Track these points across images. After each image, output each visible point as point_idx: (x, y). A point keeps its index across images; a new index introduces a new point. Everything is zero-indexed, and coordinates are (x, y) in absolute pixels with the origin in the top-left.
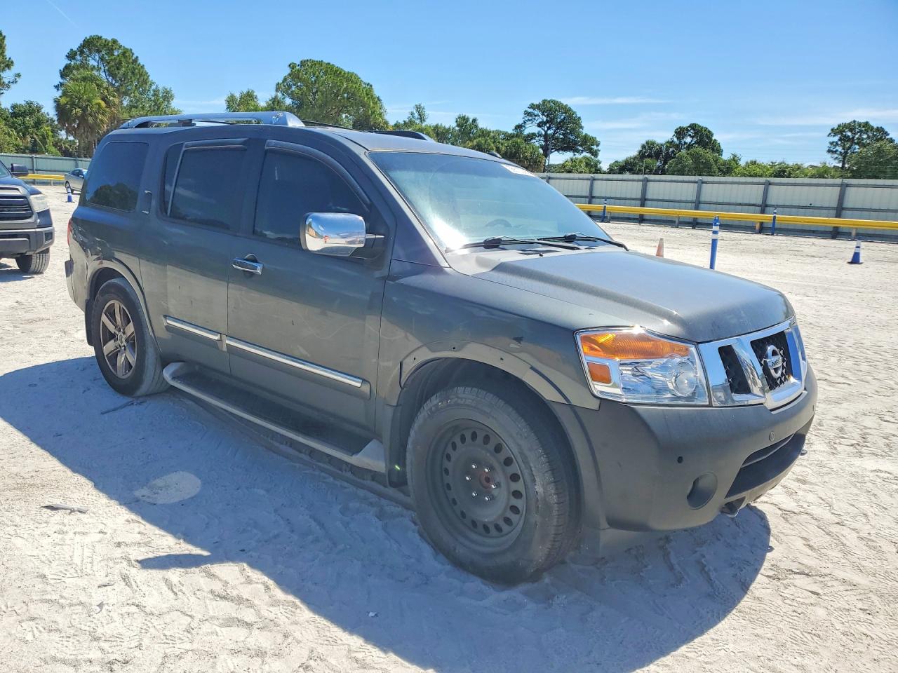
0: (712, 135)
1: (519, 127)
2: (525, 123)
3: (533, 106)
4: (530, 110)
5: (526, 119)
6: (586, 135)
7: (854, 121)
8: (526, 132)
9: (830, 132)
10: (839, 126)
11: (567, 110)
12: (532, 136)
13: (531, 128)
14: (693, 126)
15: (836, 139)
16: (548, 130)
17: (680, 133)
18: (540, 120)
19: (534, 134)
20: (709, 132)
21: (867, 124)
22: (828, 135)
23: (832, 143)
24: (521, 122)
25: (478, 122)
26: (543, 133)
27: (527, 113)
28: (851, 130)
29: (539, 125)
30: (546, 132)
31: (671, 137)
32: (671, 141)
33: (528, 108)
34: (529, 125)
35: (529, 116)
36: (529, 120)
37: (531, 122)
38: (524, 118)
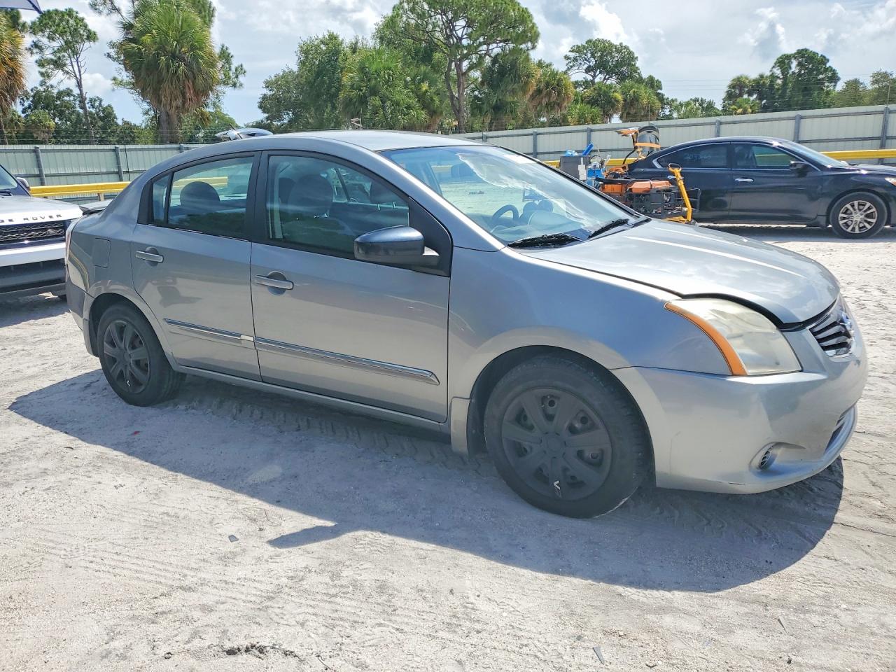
0: (828, 60)
2: (568, 69)
3: (577, 49)
4: (572, 55)
5: (570, 64)
11: (621, 49)
12: (576, 84)
13: (578, 75)
14: (802, 53)
16: (596, 75)
17: (783, 62)
18: (586, 66)
20: (824, 57)
24: (564, 68)
26: (590, 79)
27: (567, 58)
29: (588, 70)
30: (594, 77)
31: (770, 69)
32: (771, 73)
33: (570, 51)
34: (574, 72)
35: (572, 61)
36: (574, 65)
37: (576, 68)
38: (567, 65)
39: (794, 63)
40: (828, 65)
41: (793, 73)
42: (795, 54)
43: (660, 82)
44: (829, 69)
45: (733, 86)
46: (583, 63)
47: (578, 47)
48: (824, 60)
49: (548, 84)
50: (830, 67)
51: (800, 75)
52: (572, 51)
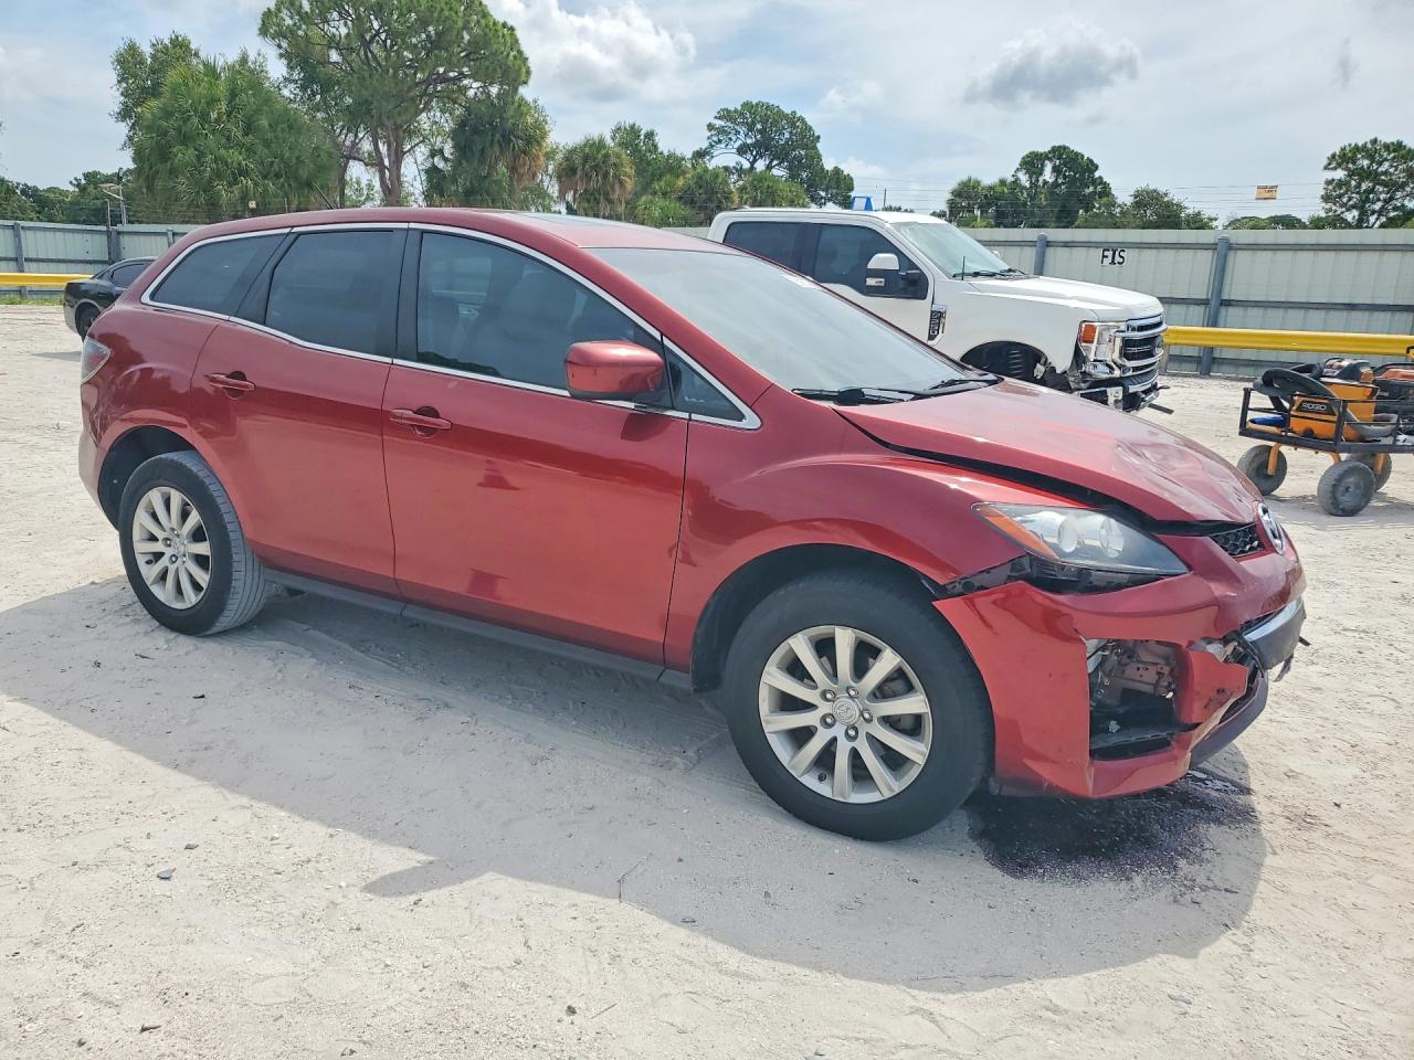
0: (1097, 167)
1: (700, 154)
2: (712, 146)
3: (726, 115)
4: (719, 123)
5: (715, 139)
6: (837, 171)
7: (1375, 141)
8: (712, 164)
9: (1326, 162)
10: (1343, 149)
11: (793, 120)
14: (1059, 152)
15: (1340, 174)
16: (755, 160)
17: (1032, 163)
18: (739, 143)
19: (726, 169)
20: (1091, 161)
21: (1399, 146)
22: (1326, 168)
23: (1329, 182)
24: (704, 145)
25: (657, 138)
26: (746, 165)
27: (711, 128)
28: (1371, 157)
29: (741, 151)
30: (752, 163)
31: (1013, 173)
32: (1013, 179)
33: (716, 117)
34: (720, 151)
35: (719, 134)
36: (720, 141)
37: (723, 145)
38: (709, 138)
39: (1048, 167)
40: (1097, 174)
41: (1045, 182)
42: (1050, 152)
43: (851, 179)
44: (1098, 181)
45: (958, 193)
46: (734, 138)
47: (728, 111)
48: (1092, 166)
49: (586, 159)
50: (1100, 177)
51: (1055, 185)
52: (720, 118)
